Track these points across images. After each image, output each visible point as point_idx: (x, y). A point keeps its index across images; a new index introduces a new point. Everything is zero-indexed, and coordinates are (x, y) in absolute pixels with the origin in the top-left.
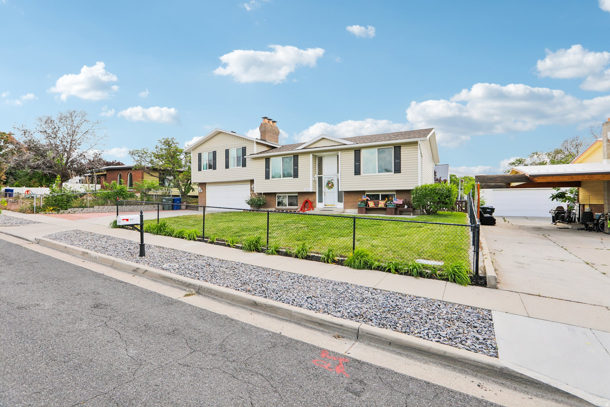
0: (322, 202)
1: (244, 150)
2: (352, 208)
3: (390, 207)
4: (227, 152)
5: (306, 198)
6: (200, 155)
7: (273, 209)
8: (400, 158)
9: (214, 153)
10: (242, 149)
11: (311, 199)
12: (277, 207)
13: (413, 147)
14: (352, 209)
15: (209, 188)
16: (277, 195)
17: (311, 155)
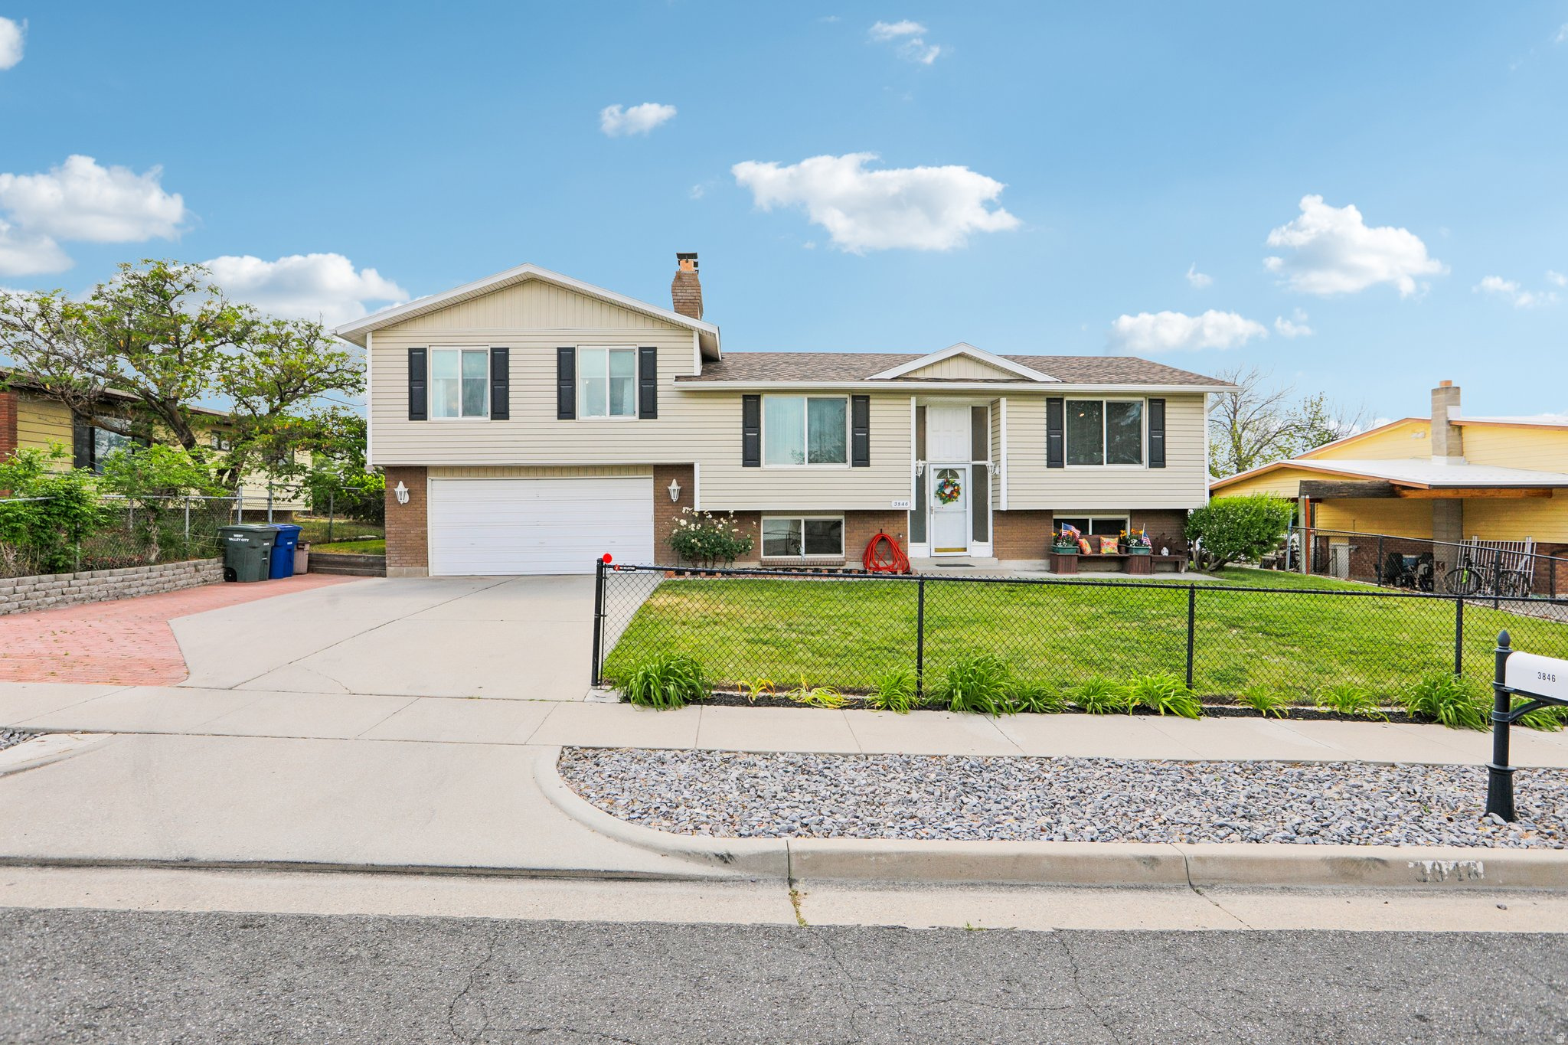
0: (924, 541)
1: (648, 359)
2: (1018, 558)
3: (1141, 553)
4: (566, 360)
5: (874, 529)
6: (417, 362)
7: (754, 565)
8: (1163, 429)
9: (500, 359)
10: (641, 356)
11: (890, 530)
12: (762, 556)
13: (1191, 405)
14: (1020, 561)
15: (437, 489)
16: (764, 518)
17: (913, 399)
